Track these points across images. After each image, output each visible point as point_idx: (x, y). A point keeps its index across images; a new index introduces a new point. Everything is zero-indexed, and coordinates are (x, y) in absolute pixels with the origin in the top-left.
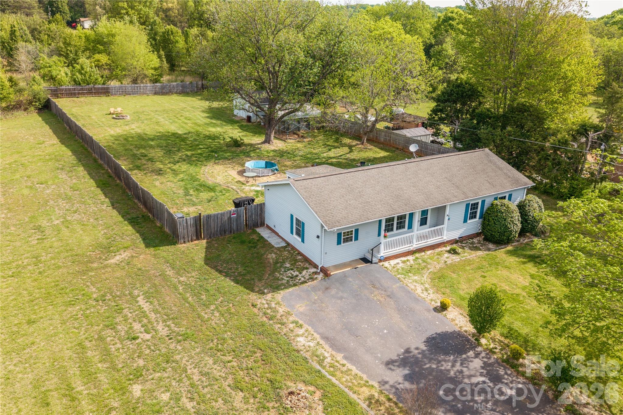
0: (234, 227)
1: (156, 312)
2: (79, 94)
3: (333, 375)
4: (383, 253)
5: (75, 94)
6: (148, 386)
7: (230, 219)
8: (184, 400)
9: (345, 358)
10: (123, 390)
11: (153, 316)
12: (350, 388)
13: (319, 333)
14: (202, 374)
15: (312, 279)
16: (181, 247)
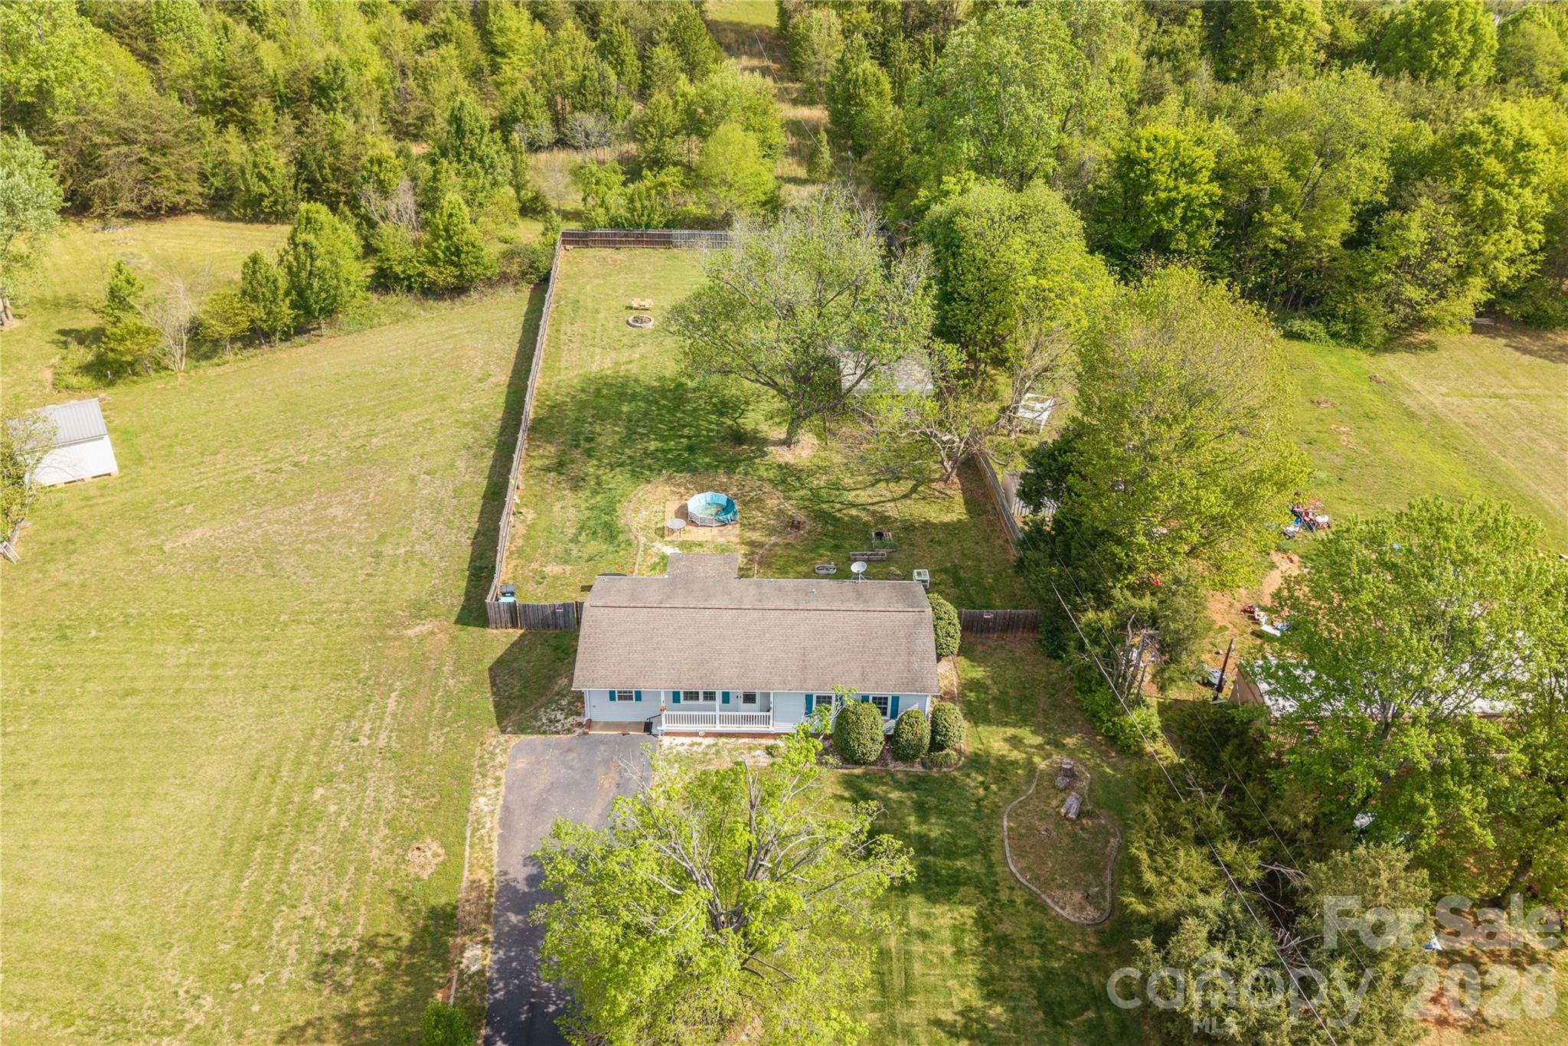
0: (561, 621)
1: (394, 716)
2: (621, 242)
3: (471, 847)
4: (665, 727)
5: (614, 242)
6: (329, 794)
7: (554, 612)
8: (344, 817)
9: (501, 836)
10: (310, 789)
11: (388, 719)
12: (471, 865)
13: (505, 800)
14: (375, 799)
15: (569, 731)
16: (491, 632)
